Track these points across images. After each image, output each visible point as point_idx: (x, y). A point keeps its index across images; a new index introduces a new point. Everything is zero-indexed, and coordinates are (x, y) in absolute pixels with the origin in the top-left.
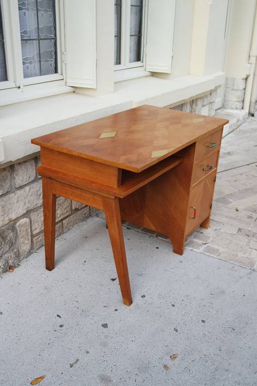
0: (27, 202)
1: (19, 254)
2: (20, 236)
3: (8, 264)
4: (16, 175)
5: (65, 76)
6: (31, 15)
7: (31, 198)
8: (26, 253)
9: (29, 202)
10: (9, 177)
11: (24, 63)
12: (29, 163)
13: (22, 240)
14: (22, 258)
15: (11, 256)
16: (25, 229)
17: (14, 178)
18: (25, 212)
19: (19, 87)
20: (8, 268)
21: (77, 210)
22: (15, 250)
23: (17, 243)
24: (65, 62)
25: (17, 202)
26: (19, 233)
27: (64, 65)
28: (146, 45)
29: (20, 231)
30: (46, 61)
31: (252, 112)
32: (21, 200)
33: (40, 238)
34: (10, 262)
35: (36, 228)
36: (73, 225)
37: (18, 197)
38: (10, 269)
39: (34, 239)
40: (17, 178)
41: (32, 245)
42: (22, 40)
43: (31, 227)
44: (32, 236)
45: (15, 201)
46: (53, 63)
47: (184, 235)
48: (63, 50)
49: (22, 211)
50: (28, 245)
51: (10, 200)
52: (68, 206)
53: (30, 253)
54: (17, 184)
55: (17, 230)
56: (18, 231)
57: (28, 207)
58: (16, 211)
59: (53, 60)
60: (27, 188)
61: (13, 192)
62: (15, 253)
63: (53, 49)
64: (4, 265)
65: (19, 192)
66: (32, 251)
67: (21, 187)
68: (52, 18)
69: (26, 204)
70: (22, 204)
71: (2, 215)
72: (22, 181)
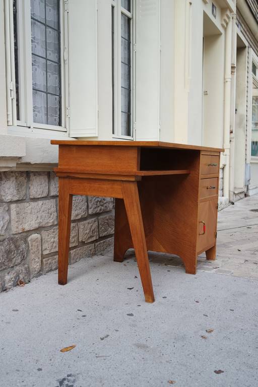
0: (39, 216)
1: (29, 271)
2: (31, 251)
3: (19, 279)
4: (31, 185)
5: (68, 129)
6: (41, 72)
7: (43, 214)
8: (36, 272)
9: (41, 217)
10: (25, 184)
11: (34, 111)
12: (42, 177)
13: (33, 256)
14: (32, 276)
15: (22, 270)
16: (36, 244)
17: (29, 188)
18: (37, 226)
19: (30, 128)
20: (19, 283)
21: (83, 243)
22: (26, 266)
23: (28, 258)
24: (69, 116)
25: (31, 213)
26: (30, 248)
27: (67, 119)
28: (135, 121)
29: (32, 246)
30: (52, 116)
31: (232, 200)
32: (35, 212)
33: (50, 261)
34: (21, 277)
35: (46, 249)
36: (80, 259)
37: (32, 208)
38: (20, 284)
39: (44, 260)
40: (32, 188)
41: (41, 265)
42: (33, 89)
43: (42, 246)
44: (43, 257)
45: (29, 212)
46: (57, 118)
47: (195, 251)
48: (67, 106)
49: (34, 225)
50: (38, 264)
51: (24, 209)
52: (76, 236)
53: (39, 273)
54: (31, 194)
55: (28, 244)
56: (30, 245)
57: (40, 223)
58: (30, 223)
59: (58, 115)
60: (40, 203)
61: (28, 202)
62: (26, 269)
63: (58, 106)
64: (15, 278)
65: (33, 204)
66: (41, 273)
67: (35, 200)
68: (57, 81)
69: (39, 219)
70: (35, 216)
71: (17, 222)
72: (36, 193)
